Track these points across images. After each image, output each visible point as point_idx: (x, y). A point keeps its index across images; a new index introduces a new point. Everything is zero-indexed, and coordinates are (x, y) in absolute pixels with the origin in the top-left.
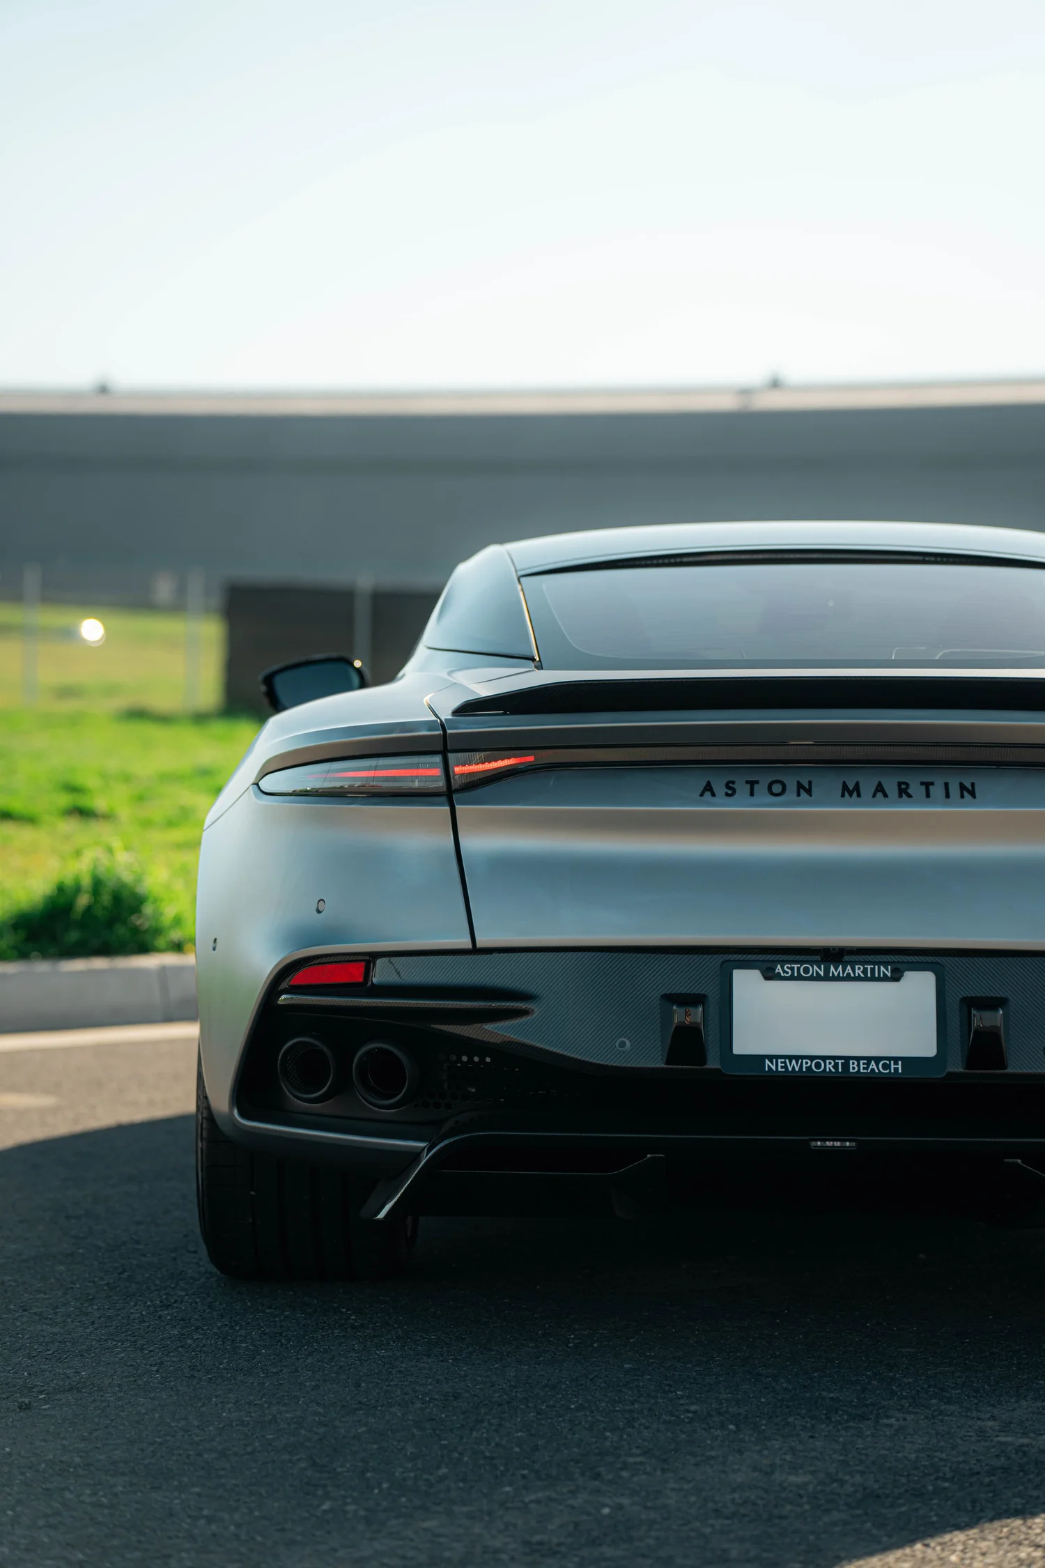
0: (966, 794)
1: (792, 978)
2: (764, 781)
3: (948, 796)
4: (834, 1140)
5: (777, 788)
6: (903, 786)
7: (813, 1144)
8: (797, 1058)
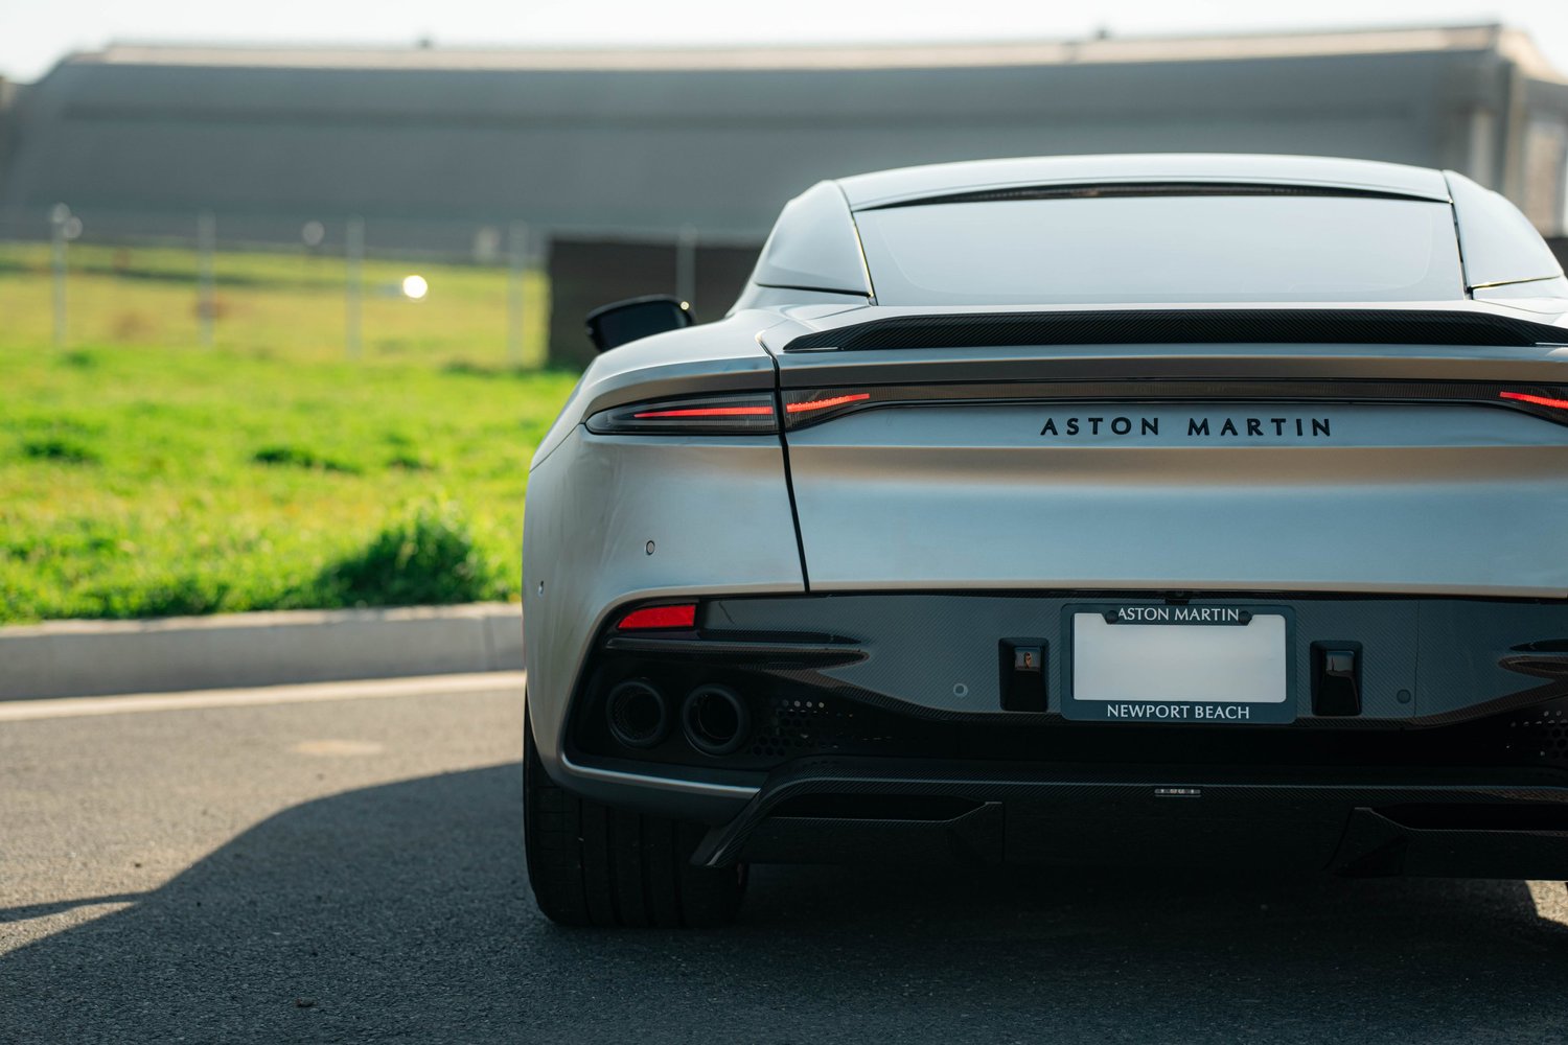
0: (1319, 431)
1: (1136, 622)
2: (1108, 417)
3: (1300, 433)
4: (1178, 788)
5: (1121, 426)
6: (1254, 424)
7: (1156, 791)
8: (1141, 703)
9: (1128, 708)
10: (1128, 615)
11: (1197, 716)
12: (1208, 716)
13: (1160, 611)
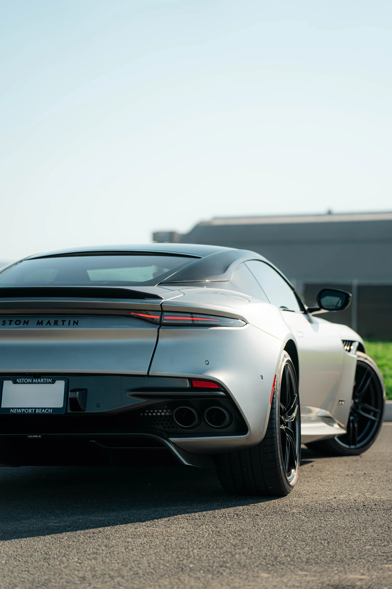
0: (75, 324)
1: (22, 383)
2: (14, 320)
3: (69, 324)
4: (35, 435)
5: (18, 323)
6: (56, 322)
7: (29, 436)
8: (20, 408)
9: (17, 410)
10: (19, 381)
11: (37, 412)
12: (40, 412)
13: (29, 380)
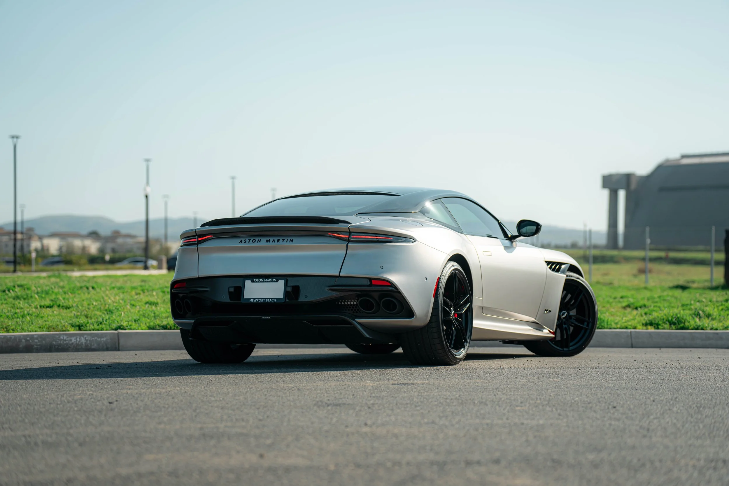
0: (291, 241)
1: (257, 282)
2: (252, 239)
3: (287, 242)
4: (266, 317)
5: (254, 241)
6: (279, 240)
7: (262, 318)
9: (254, 300)
12: (268, 301)
13: (261, 280)
